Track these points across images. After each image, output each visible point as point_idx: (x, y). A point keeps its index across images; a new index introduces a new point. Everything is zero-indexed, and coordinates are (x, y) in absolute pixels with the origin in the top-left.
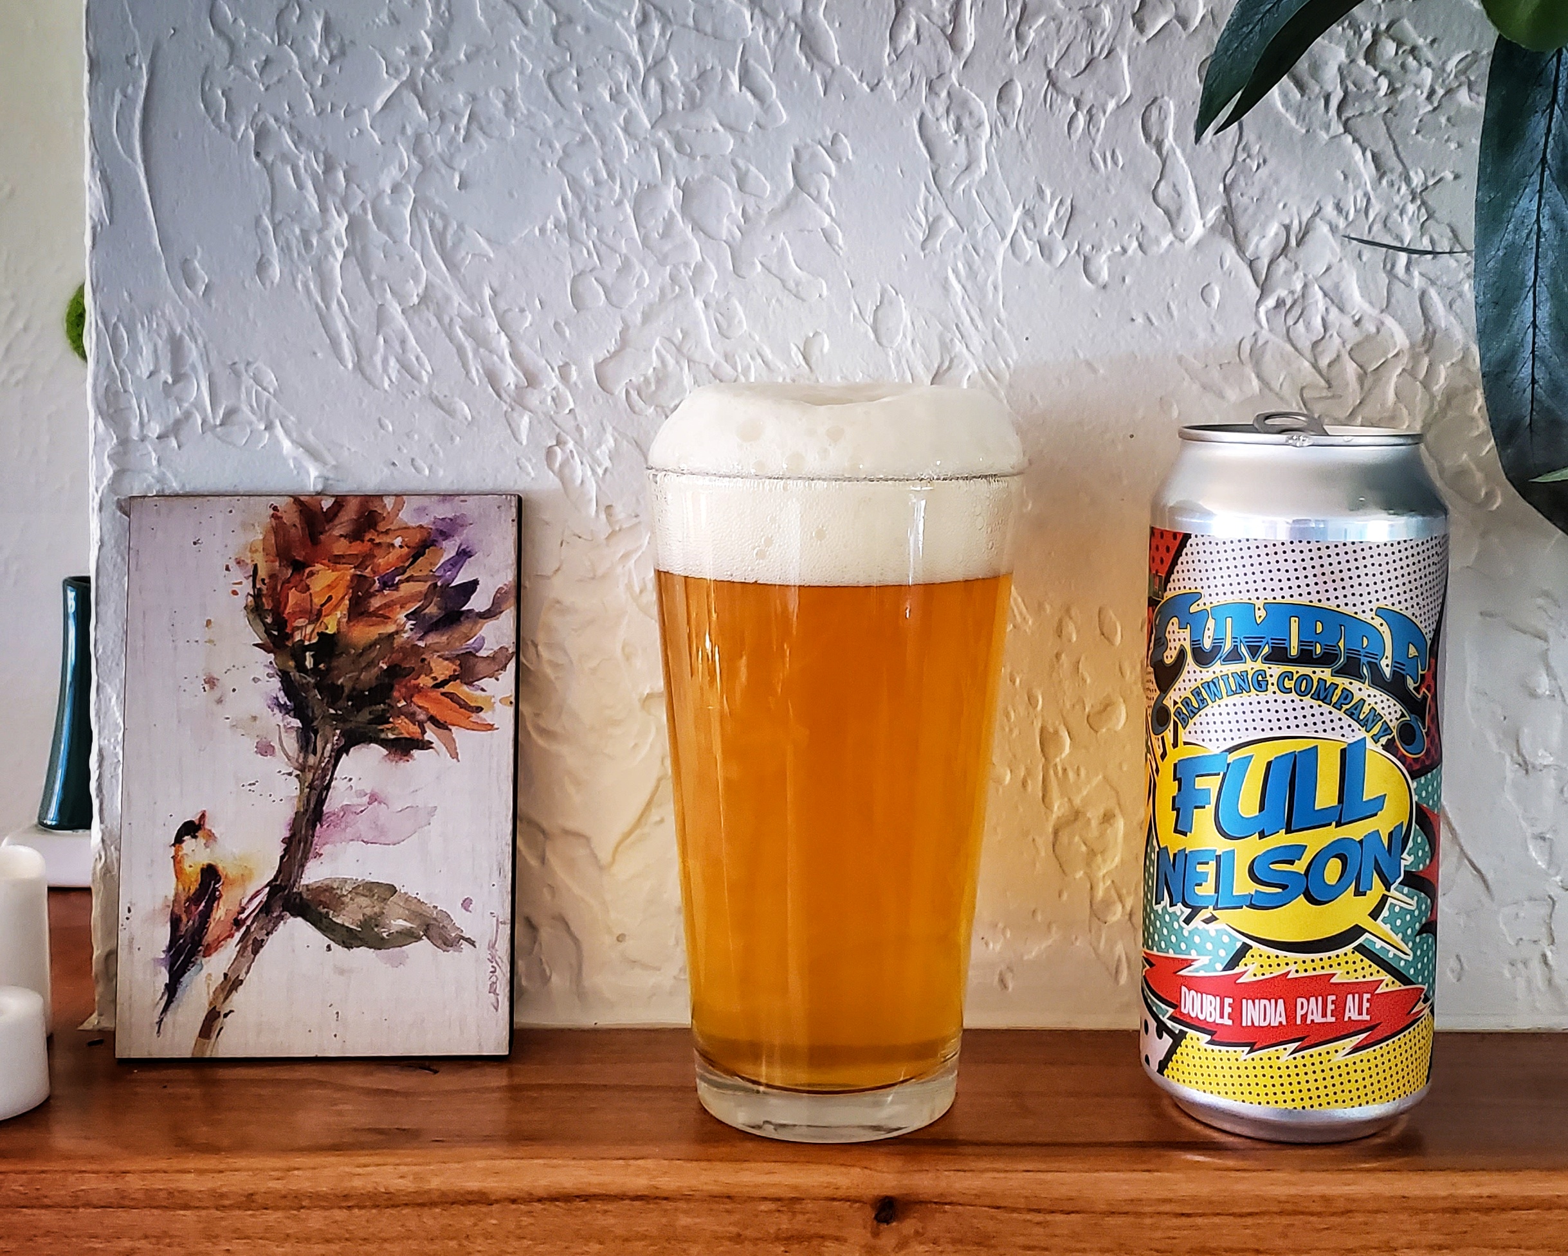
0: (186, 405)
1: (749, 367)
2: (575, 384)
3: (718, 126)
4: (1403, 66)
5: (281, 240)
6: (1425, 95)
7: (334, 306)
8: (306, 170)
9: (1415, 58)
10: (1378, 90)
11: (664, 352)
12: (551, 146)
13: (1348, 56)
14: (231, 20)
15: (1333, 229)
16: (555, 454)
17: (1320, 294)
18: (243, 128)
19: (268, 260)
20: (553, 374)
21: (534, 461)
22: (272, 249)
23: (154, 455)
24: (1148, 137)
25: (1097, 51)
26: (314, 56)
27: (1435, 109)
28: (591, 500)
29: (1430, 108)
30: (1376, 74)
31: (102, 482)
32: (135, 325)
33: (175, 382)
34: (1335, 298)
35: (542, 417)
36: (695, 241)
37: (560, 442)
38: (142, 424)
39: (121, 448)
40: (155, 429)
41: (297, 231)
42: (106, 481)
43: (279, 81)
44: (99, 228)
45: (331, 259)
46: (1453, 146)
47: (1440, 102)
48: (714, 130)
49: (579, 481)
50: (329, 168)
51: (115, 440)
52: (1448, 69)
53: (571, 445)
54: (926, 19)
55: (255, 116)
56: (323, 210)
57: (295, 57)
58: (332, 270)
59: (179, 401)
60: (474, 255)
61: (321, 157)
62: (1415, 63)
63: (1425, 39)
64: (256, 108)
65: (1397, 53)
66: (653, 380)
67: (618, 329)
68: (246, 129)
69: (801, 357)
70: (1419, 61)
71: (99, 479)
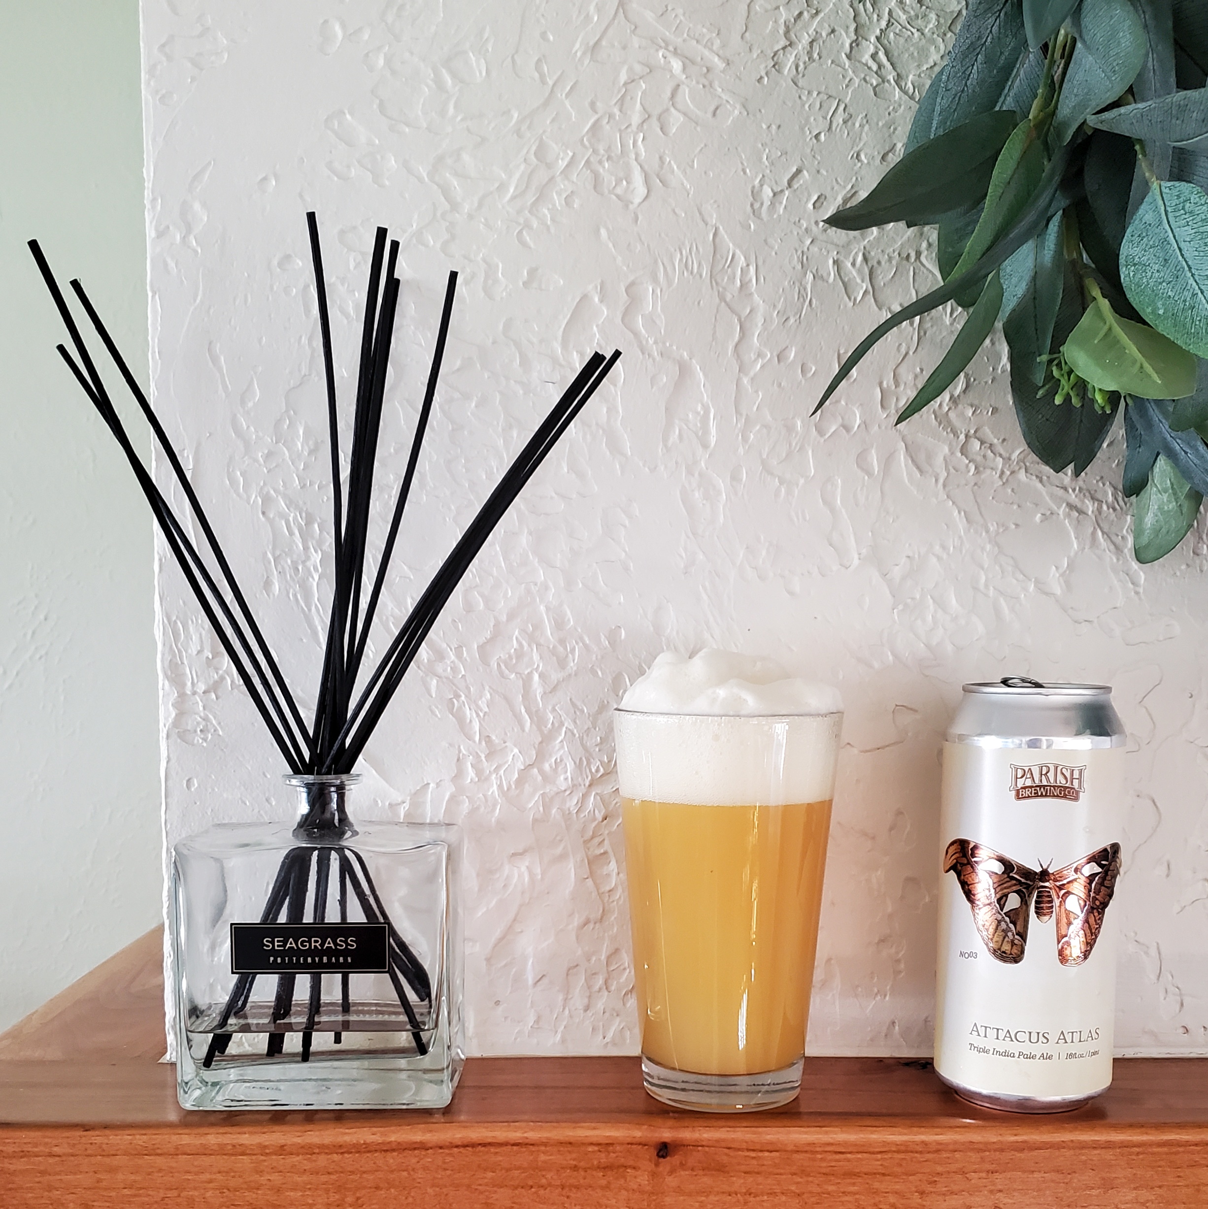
0: (221, 672)
1: (575, 647)
2: (466, 660)
3: (554, 495)
4: (984, 456)
5: (280, 569)
6: (998, 475)
7: (313, 608)
8: (294, 524)
9: (992, 452)
10: (969, 471)
11: (520, 639)
12: (450, 509)
13: (950, 450)
14: (245, 428)
15: (939, 558)
16: (453, 704)
17: (931, 601)
18: (254, 496)
19: (272, 581)
20: (451, 653)
21: (440, 707)
22: (273, 574)
23: (200, 704)
24: (825, 502)
25: (793, 447)
26: (298, 451)
27: (1004, 484)
28: (475, 733)
29: (1001, 483)
30: (967, 462)
31: (168, 721)
32: (187, 622)
33: (213, 658)
34: (940, 604)
35: (445, 680)
36: (540, 568)
37: (457, 696)
38: (193, 683)
39: (180, 699)
40: (201, 687)
41: (289, 561)
42: (170, 720)
43: (276, 466)
44: (163, 560)
45: (311, 579)
46: (1015, 507)
47: (1007, 480)
48: (552, 498)
49: (468, 721)
50: (309, 523)
51: (176, 694)
52: (1013, 458)
53: (463, 698)
54: (686, 427)
55: (262, 489)
56: (306, 548)
57: (286, 452)
58: (311, 586)
59: (217, 670)
60: (401, 577)
61: (304, 515)
62: (992, 454)
63: (998, 440)
64: (262, 484)
65: (980, 448)
66: (514, 657)
67: (492, 624)
68: (256, 497)
69: (607, 643)
70: (994, 454)
71: (166, 719)
